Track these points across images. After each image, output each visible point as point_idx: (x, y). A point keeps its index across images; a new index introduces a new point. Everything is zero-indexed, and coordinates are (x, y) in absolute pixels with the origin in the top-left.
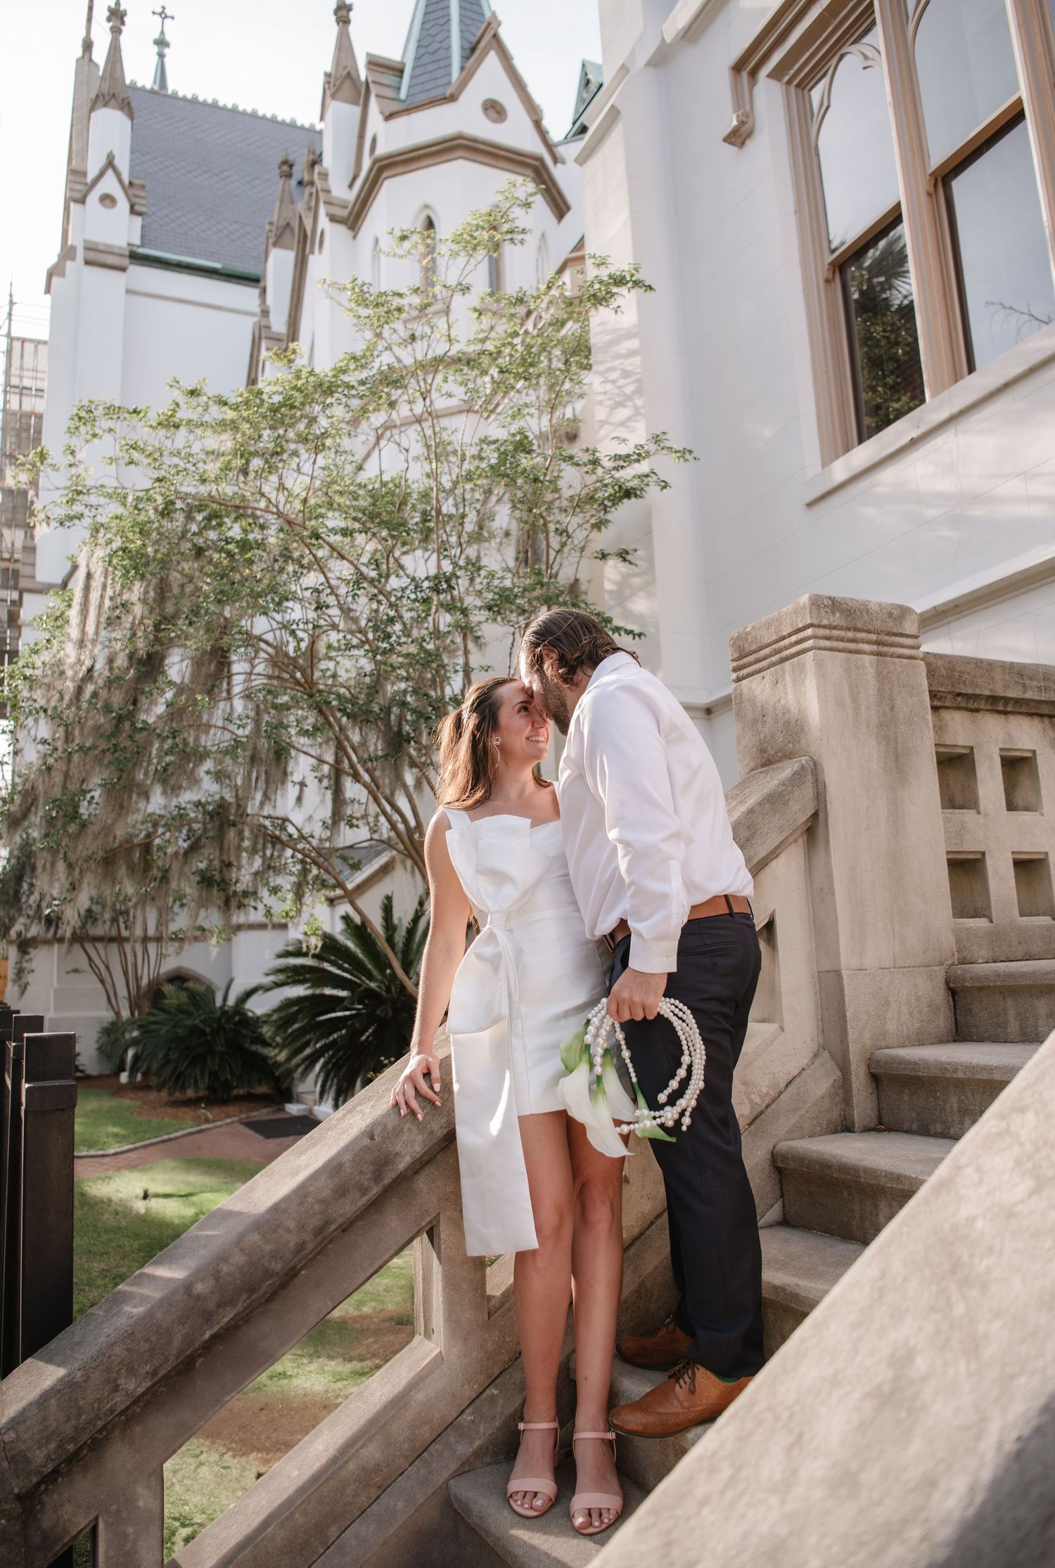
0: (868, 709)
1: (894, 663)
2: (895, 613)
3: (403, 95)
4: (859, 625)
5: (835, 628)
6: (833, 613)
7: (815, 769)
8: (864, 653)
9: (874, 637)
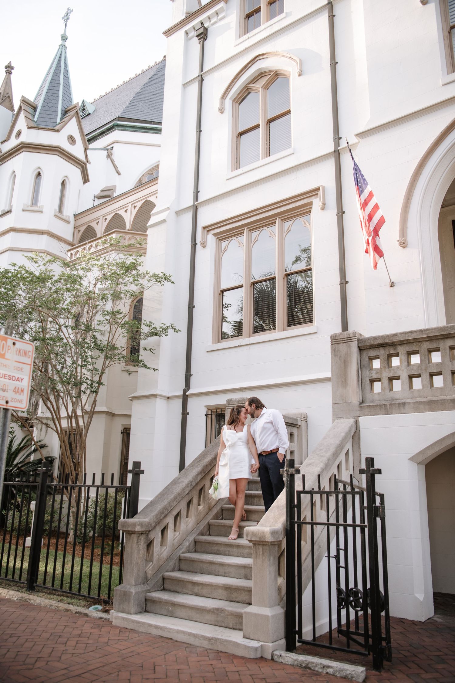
3: (36, 119)
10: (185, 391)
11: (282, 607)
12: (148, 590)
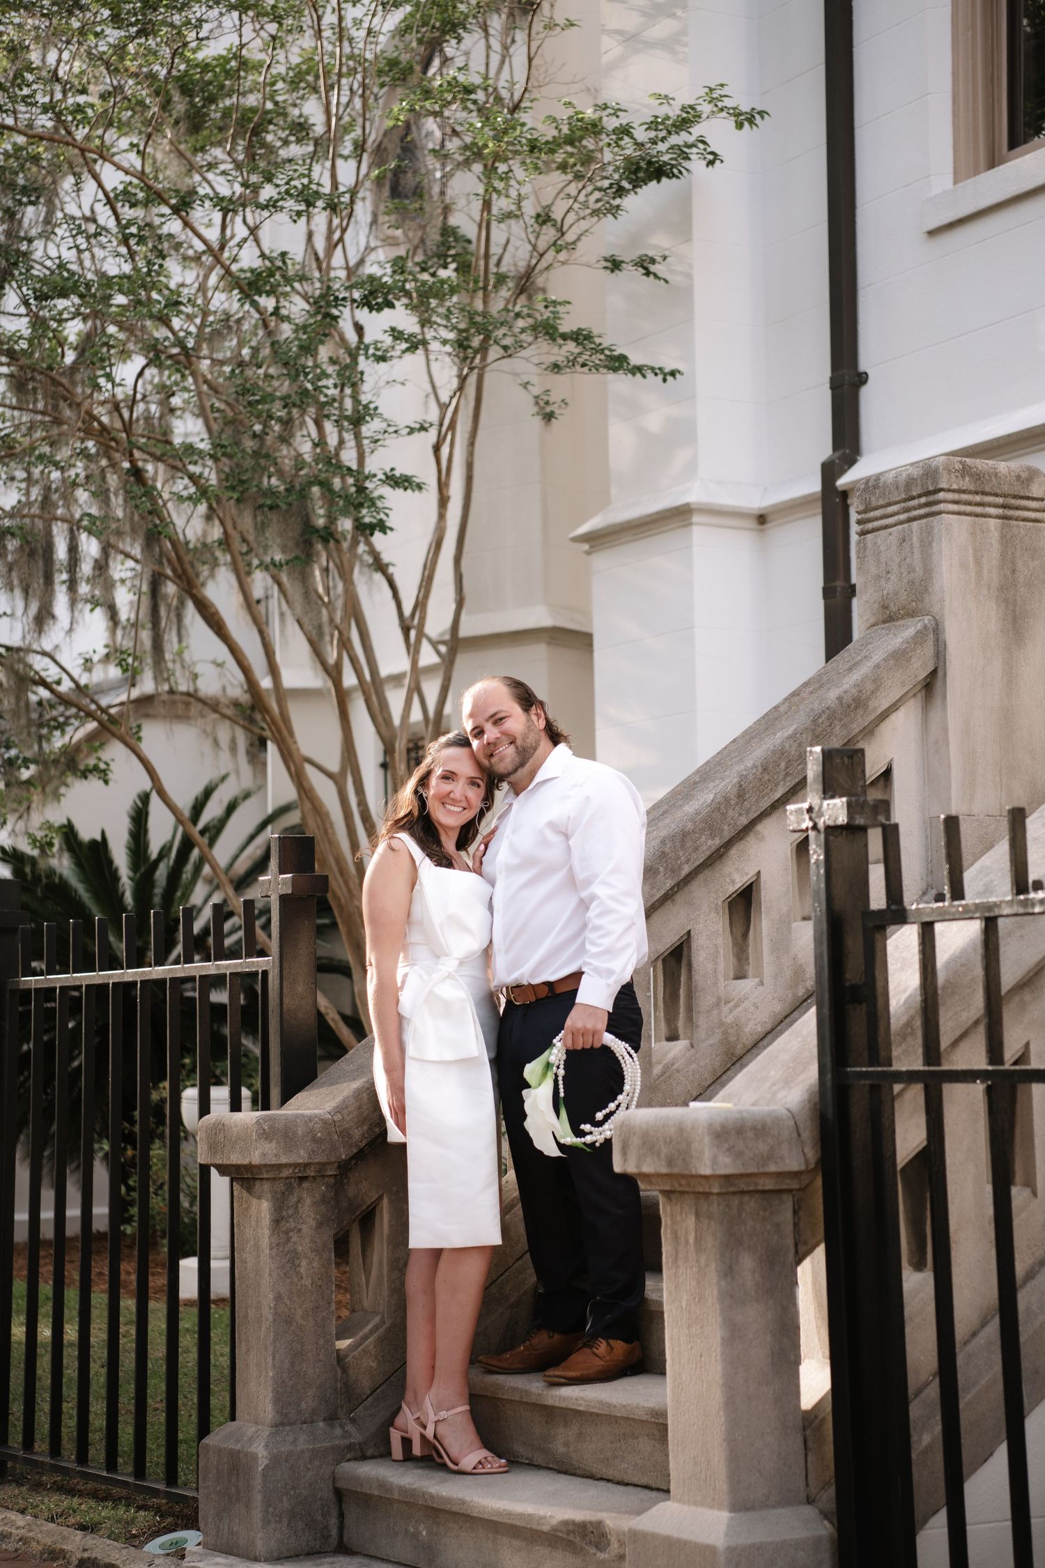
0: (990, 571)
1: (1018, 526)
2: (1024, 475)
4: (987, 489)
5: (964, 492)
6: (963, 477)
7: (937, 630)
8: (990, 516)
9: (1000, 500)
10: (830, 471)
11: (825, 1515)
12: (350, 1447)
